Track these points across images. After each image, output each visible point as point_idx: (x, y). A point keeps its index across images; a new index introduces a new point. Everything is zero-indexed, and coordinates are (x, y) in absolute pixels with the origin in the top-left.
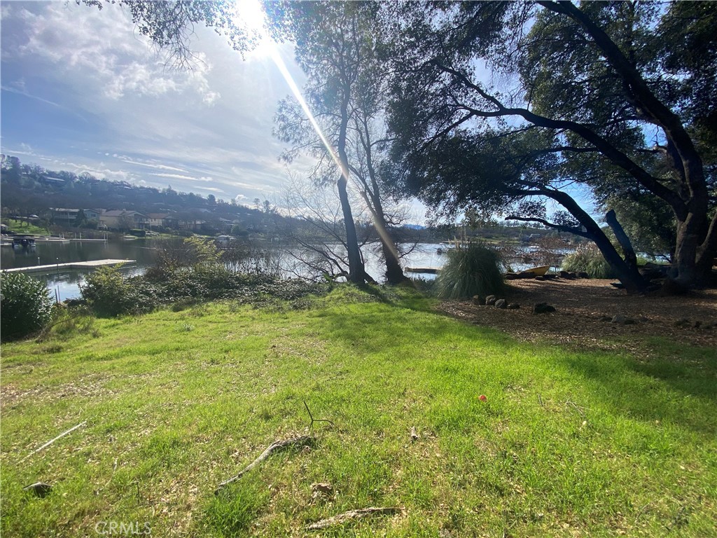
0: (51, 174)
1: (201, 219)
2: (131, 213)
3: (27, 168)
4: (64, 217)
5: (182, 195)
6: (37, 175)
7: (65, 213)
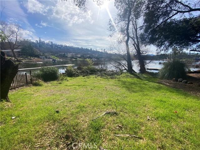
0: (59, 45)
1: (89, 55)
2: (74, 54)
3: (54, 44)
4: (61, 55)
5: (84, 49)
6: (56, 46)
7: (62, 54)
